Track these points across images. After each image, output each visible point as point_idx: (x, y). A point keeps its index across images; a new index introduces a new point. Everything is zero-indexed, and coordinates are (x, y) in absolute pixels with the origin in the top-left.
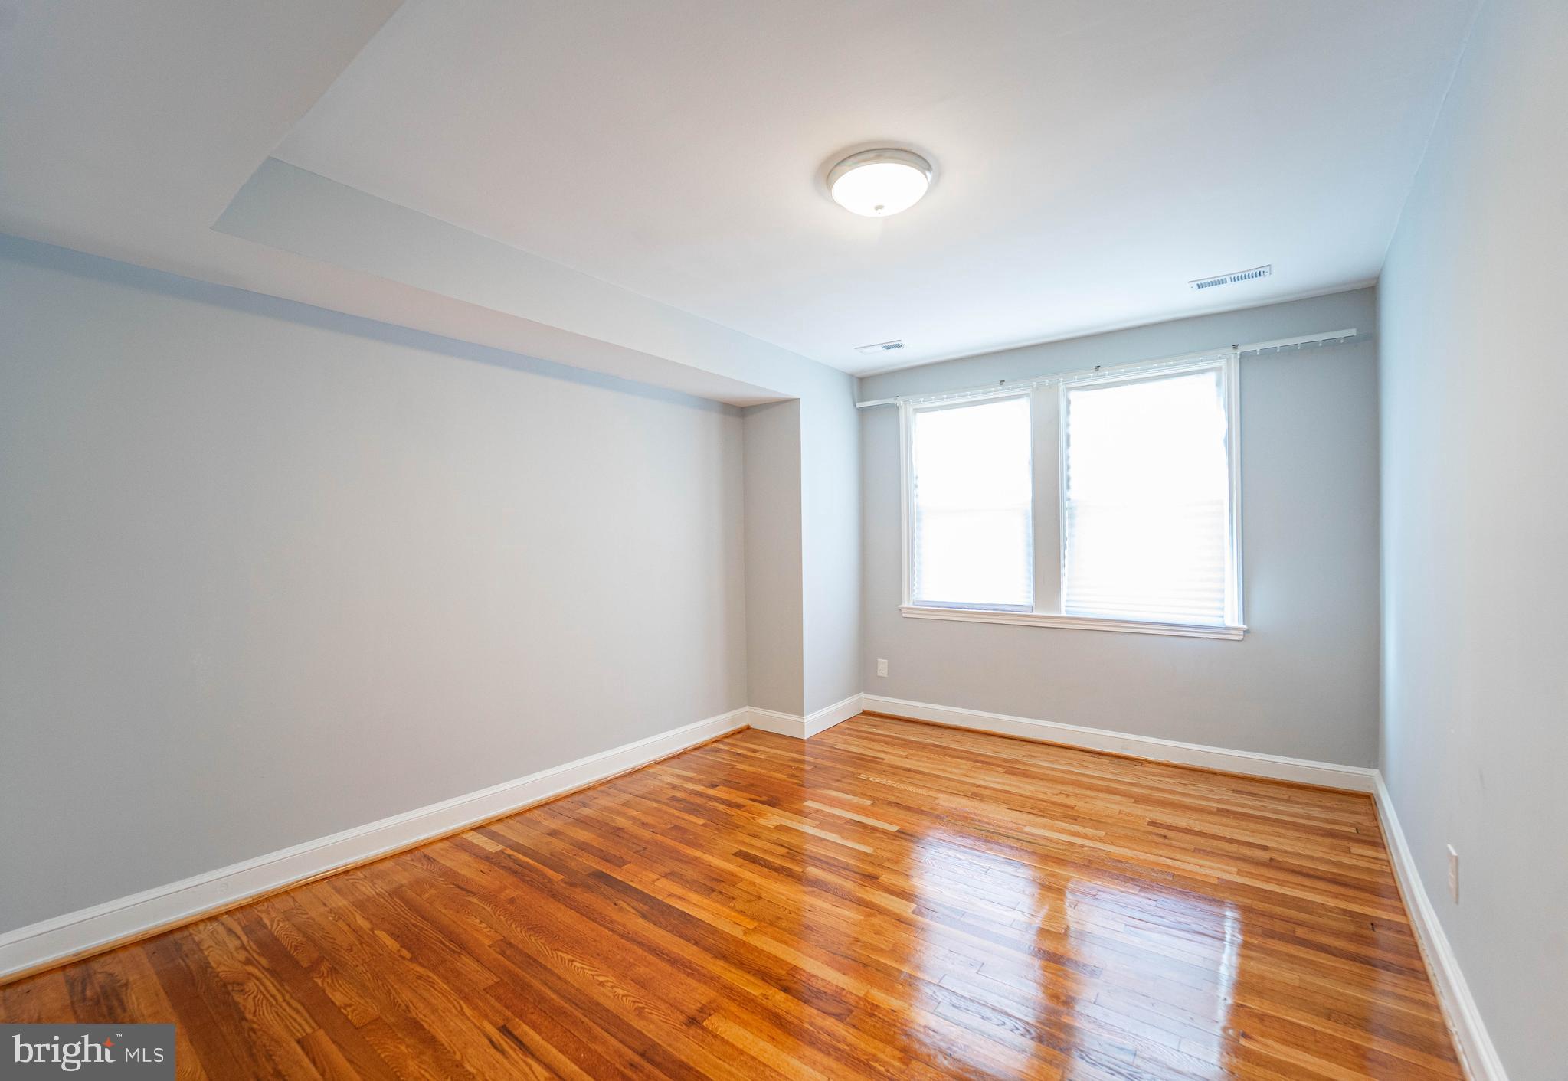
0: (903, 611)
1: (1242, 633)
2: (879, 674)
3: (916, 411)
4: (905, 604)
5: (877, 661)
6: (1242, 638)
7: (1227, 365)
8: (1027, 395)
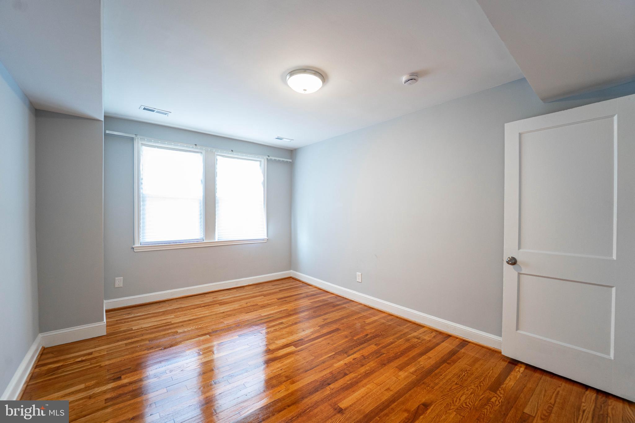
0: (135, 249)
1: (267, 240)
2: (117, 286)
3: (143, 144)
4: (137, 245)
5: (115, 279)
6: (266, 241)
7: (264, 160)
8: (201, 153)
